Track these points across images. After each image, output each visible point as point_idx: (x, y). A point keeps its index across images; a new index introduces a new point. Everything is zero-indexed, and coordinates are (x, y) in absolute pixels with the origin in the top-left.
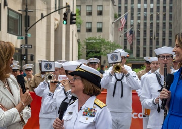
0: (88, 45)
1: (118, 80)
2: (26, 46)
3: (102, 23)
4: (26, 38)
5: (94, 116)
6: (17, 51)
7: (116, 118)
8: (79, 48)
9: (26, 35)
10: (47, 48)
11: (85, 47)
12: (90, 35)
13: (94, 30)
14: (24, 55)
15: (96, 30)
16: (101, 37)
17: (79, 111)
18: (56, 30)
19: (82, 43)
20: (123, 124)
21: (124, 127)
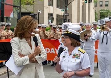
0: (101, 13)
1: (105, 35)
2: (66, 15)
3: (108, 1)
4: (66, 10)
5: (80, 58)
6: (62, 17)
7: (104, 56)
8: (96, 15)
9: (66, 9)
10: (78, 15)
11: (99, 14)
12: (102, 8)
13: (104, 5)
14: (65, 19)
15: (105, 5)
16: (108, 9)
17: (69, 56)
18: (83, 6)
19: (97, 12)
20: (108, 59)
21: (108, 61)
